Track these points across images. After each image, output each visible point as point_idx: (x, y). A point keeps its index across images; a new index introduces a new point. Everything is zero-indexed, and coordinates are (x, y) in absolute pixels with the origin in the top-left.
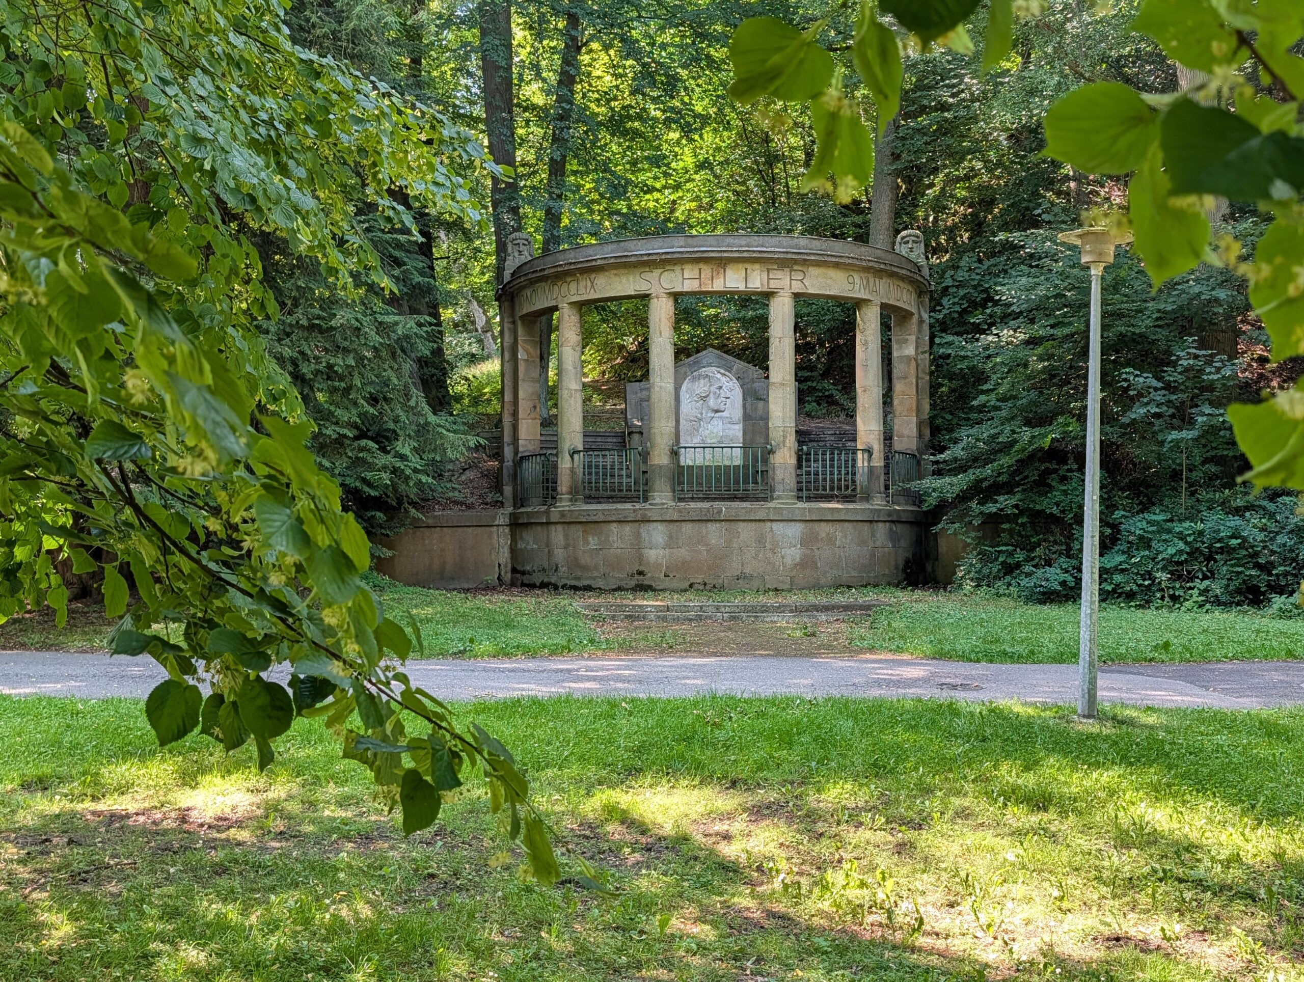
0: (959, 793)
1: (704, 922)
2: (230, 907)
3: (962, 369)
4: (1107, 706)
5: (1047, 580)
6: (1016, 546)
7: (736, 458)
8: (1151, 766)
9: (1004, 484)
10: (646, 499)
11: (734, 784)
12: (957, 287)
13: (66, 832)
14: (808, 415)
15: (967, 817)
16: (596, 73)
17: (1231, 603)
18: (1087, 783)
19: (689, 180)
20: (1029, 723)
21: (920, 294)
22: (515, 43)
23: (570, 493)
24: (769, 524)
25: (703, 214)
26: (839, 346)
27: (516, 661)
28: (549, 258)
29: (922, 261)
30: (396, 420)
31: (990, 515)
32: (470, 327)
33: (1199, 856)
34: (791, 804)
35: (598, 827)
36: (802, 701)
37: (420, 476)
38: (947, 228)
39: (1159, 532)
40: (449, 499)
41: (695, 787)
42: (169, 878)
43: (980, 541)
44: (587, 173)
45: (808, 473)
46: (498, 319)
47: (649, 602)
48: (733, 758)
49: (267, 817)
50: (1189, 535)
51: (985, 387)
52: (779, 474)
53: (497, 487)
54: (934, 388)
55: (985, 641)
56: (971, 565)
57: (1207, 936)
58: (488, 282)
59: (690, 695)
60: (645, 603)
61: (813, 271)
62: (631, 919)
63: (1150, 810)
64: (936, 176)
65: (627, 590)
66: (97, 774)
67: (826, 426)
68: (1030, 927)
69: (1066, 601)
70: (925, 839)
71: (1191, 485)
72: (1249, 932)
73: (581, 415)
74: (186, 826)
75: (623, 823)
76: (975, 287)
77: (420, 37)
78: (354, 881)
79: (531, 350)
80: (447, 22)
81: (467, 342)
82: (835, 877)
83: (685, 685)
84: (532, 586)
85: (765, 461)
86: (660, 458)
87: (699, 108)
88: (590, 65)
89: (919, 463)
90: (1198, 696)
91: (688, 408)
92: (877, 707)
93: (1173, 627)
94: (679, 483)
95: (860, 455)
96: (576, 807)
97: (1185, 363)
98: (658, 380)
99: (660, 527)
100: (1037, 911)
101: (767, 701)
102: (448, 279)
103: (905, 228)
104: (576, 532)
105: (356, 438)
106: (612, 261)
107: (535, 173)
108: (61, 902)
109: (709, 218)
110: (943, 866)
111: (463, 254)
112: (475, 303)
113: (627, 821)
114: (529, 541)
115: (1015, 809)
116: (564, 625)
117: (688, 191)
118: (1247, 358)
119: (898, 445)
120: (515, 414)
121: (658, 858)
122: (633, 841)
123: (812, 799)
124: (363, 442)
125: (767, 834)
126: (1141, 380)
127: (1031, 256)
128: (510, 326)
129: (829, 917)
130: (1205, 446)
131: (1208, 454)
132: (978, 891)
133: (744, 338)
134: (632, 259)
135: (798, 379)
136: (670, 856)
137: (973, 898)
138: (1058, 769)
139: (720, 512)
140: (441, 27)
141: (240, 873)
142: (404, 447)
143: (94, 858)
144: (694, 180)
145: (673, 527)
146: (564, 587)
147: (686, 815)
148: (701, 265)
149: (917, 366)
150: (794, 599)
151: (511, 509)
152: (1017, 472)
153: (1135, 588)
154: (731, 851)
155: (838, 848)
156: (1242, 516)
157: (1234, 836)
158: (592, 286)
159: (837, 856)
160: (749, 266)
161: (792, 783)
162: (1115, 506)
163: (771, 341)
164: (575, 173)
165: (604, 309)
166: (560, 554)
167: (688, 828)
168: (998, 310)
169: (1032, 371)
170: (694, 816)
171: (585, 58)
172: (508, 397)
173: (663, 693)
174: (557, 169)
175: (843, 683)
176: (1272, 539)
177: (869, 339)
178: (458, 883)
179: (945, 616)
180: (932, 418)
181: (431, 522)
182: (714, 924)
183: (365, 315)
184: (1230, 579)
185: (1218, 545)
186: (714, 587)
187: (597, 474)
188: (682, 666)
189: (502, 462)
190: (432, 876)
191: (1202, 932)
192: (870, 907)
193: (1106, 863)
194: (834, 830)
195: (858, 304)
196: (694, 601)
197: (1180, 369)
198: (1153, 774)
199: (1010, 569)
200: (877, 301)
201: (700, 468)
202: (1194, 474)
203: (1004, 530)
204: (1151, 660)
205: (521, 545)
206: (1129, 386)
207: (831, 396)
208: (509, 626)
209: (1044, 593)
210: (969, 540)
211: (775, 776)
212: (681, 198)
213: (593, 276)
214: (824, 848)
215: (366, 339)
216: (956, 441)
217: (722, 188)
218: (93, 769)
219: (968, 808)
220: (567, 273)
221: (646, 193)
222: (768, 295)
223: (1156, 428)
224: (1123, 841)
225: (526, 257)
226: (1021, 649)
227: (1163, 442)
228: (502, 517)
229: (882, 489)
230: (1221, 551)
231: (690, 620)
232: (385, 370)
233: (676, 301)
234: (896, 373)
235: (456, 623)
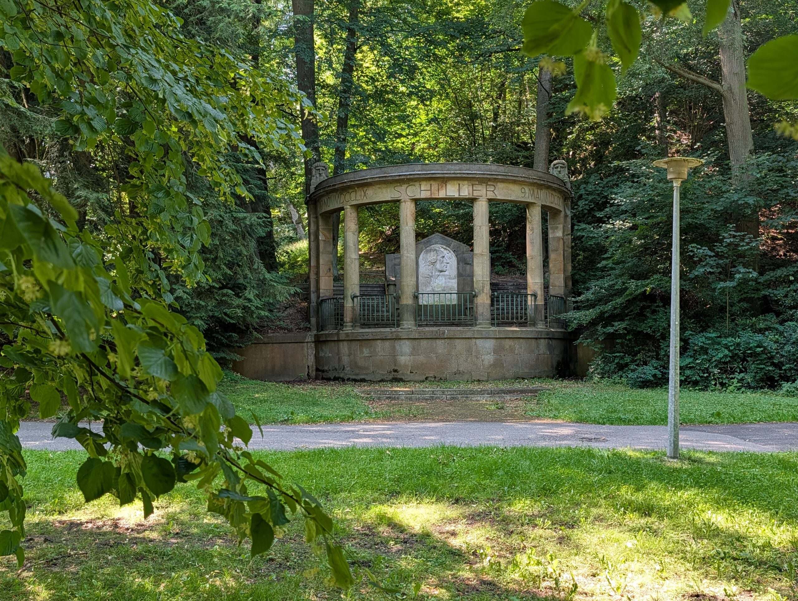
0: (596, 506)
1: (442, 587)
2: (147, 580)
3: (591, 245)
4: (685, 451)
5: (645, 374)
6: (625, 353)
7: (454, 300)
8: (713, 488)
9: (618, 315)
10: (398, 326)
11: (457, 501)
12: (587, 194)
13: (43, 534)
14: (497, 273)
15: (601, 520)
16: (365, 65)
17: (757, 388)
18: (675, 499)
19: (423, 130)
20: (637, 462)
21: (565, 199)
22: (316, 47)
23: (352, 322)
24: (474, 340)
25: (431, 151)
26: (515, 231)
27: (320, 426)
28: (338, 178)
29: (566, 179)
30: (245, 277)
31: (609, 334)
32: (289, 221)
33: (745, 543)
34: (493, 513)
35: (374, 528)
36: (498, 449)
37: (260, 311)
38: (581, 159)
39: (713, 344)
40: (277, 326)
41: (433, 503)
42: (108, 563)
43: (603, 350)
44: (361, 126)
45: (498, 309)
46: (306, 215)
47: (400, 389)
48: (456, 485)
49: (168, 524)
50: (731, 346)
51: (605, 256)
52: (480, 310)
53: (307, 319)
54: (574, 256)
55: (608, 412)
56: (598, 365)
57: (752, 594)
58: (300, 193)
59: (429, 446)
60: (398, 389)
61: (500, 185)
62: (397, 586)
63: (714, 515)
64: (574, 127)
65: (387, 381)
66: (62, 498)
67: (508, 280)
68: (643, 589)
69: (657, 387)
70: (576, 534)
71: (732, 315)
72: (779, 590)
73: (358, 274)
74: (118, 530)
75: (389, 526)
76: (598, 195)
77: (258, 43)
78: (224, 564)
79: (327, 235)
80: (274, 34)
81: (287, 230)
82: (522, 559)
83: (425, 439)
84: (329, 379)
85: (472, 302)
86: (407, 300)
87: (428, 86)
88: (361, 60)
89: (565, 302)
90: (739, 444)
91: (423, 269)
92: (544, 453)
93: (723, 402)
94: (419, 316)
95: (529, 298)
96: (360, 516)
97: (728, 241)
98: (405, 252)
99: (407, 342)
100: (648, 578)
101: (476, 450)
102: (275, 191)
103: (556, 159)
104: (356, 346)
105: (220, 288)
106: (377, 179)
107: (328, 126)
108: (41, 578)
109: (435, 153)
110: (588, 551)
111: (285, 176)
112: (292, 206)
113: (393, 525)
114: (327, 352)
115: (631, 515)
116: (348, 403)
117: (422, 137)
118: (764, 237)
119: (552, 292)
120: (317, 274)
121: (411, 548)
122: (396, 537)
123: (506, 510)
124: (225, 291)
125: (478, 532)
126: (701, 251)
127: (633, 176)
128: (314, 220)
129: (518, 583)
130: (740, 291)
131: (742, 297)
132: (610, 566)
133: (457, 226)
134: (389, 178)
135: (491, 252)
136: (420, 546)
137: (607, 571)
138: (657, 490)
139: (444, 333)
140: (270, 37)
141: (152, 559)
142: (250, 294)
143: (61, 550)
144: (426, 130)
145: (416, 342)
146: (348, 379)
147: (428, 521)
148: (432, 182)
149: (564, 243)
150: (490, 386)
151: (315, 332)
152: (626, 307)
153: (698, 378)
154: (456, 542)
155: (523, 541)
156: (763, 334)
157: (766, 531)
158: (365, 195)
159: (522, 545)
160: (460, 182)
161: (493, 500)
162: (685, 328)
163: (475, 228)
164: (353, 126)
165: (371, 209)
166: (345, 360)
167: (430, 529)
168: (614, 209)
169: (634, 246)
170: (433, 521)
171: (359, 56)
172: (313, 263)
173: (411, 445)
174: (342, 123)
175: (522, 438)
176: (782, 348)
177: (535, 227)
178: (288, 564)
179: (583, 396)
180: (573, 275)
181: (266, 340)
182: (448, 589)
183: (226, 213)
184: (756, 373)
185: (749, 352)
186: (441, 379)
187: (368, 310)
188: (423, 428)
189: (309, 303)
190: (272, 560)
191: (749, 591)
192: (544, 577)
193: (688, 549)
194: (520, 529)
195: (528, 205)
196: (428, 388)
197: (724, 244)
198: (715, 493)
199: (621, 367)
200: (540, 203)
201: (432, 306)
202: (734, 308)
203: (618, 344)
204: (709, 423)
205: (322, 354)
206: (694, 255)
207: (511, 262)
208: (315, 404)
209: (643, 382)
210: (596, 350)
211: (482, 496)
212: (418, 141)
213: (365, 189)
214: (515, 541)
215: (227, 228)
216: (588, 289)
217: (443, 135)
218: (59, 495)
219: (602, 515)
220: (350, 187)
221: (396, 138)
222: (472, 200)
223: (710, 280)
224: (699, 534)
225: (324, 177)
226: (629, 416)
227: (715, 289)
228: (310, 337)
229: (543, 318)
230: (751, 355)
231: (427, 399)
232: (239, 246)
233: (416, 204)
234: (551, 247)
235: (282, 402)
